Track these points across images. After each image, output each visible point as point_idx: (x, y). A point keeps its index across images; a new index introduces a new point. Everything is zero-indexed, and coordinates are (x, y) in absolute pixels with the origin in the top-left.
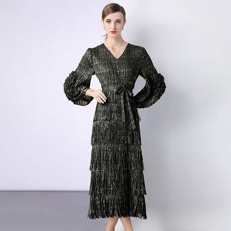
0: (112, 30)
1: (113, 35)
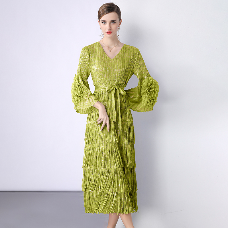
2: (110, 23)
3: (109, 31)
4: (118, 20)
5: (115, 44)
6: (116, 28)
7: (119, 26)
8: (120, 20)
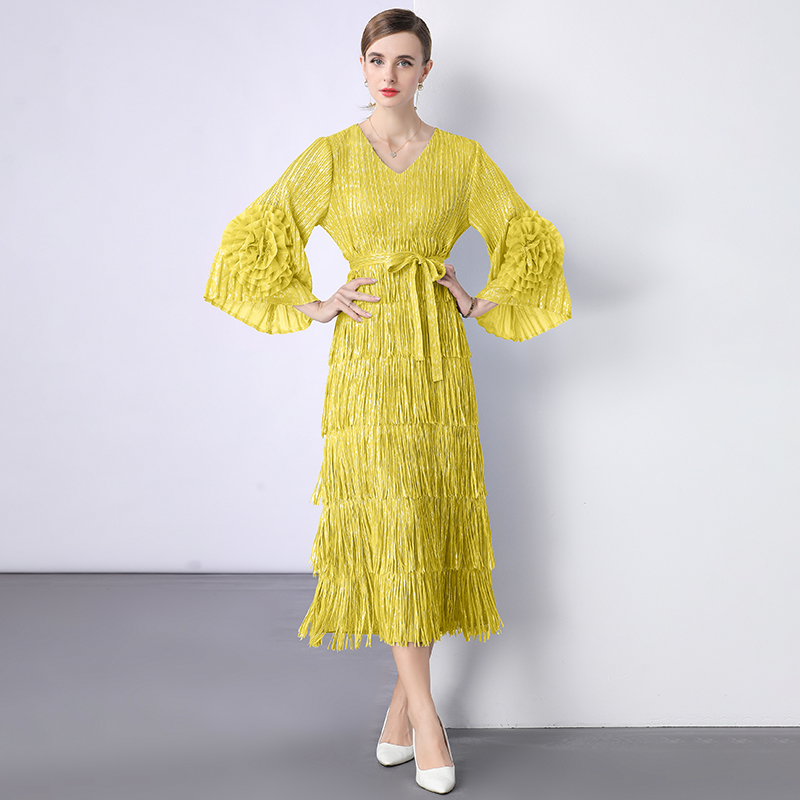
0: (385, 85)
1: (387, 101)
2: (395, 65)
3: (390, 87)
4: (420, 59)
5: (408, 132)
6: (413, 83)
7: (421, 81)
8: (427, 61)
